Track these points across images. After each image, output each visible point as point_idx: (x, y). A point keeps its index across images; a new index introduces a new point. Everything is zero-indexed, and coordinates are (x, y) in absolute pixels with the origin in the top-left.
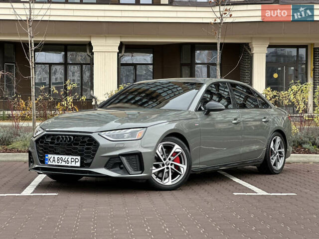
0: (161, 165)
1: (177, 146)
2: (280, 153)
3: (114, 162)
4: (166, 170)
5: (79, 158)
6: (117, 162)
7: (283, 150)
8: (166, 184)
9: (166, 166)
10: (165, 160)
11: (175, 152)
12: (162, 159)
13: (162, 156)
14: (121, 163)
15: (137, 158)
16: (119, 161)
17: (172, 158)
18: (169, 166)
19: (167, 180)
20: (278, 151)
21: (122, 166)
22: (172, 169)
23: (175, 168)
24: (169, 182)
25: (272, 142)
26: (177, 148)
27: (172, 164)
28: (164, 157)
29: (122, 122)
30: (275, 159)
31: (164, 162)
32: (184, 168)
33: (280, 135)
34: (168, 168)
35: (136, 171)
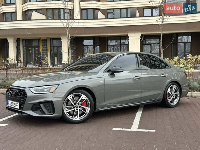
0: (72, 108)
1: (83, 96)
2: (176, 95)
3: (36, 107)
4: (76, 111)
5: (18, 103)
6: (38, 107)
7: (178, 93)
8: (75, 120)
9: (75, 108)
10: (75, 104)
11: (81, 99)
12: (73, 104)
13: (73, 102)
14: (40, 108)
15: (50, 105)
16: (39, 107)
17: (80, 103)
18: (78, 108)
19: (76, 117)
20: (174, 94)
21: (41, 109)
22: (80, 110)
23: (82, 109)
24: (77, 118)
25: (169, 89)
26: (83, 97)
27: (80, 107)
28: (74, 102)
29: (46, 81)
30: (171, 99)
31: (75, 106)
32: (88, 109)
33: (176, 84)
34: (77, 109)
35: (49, 112)
